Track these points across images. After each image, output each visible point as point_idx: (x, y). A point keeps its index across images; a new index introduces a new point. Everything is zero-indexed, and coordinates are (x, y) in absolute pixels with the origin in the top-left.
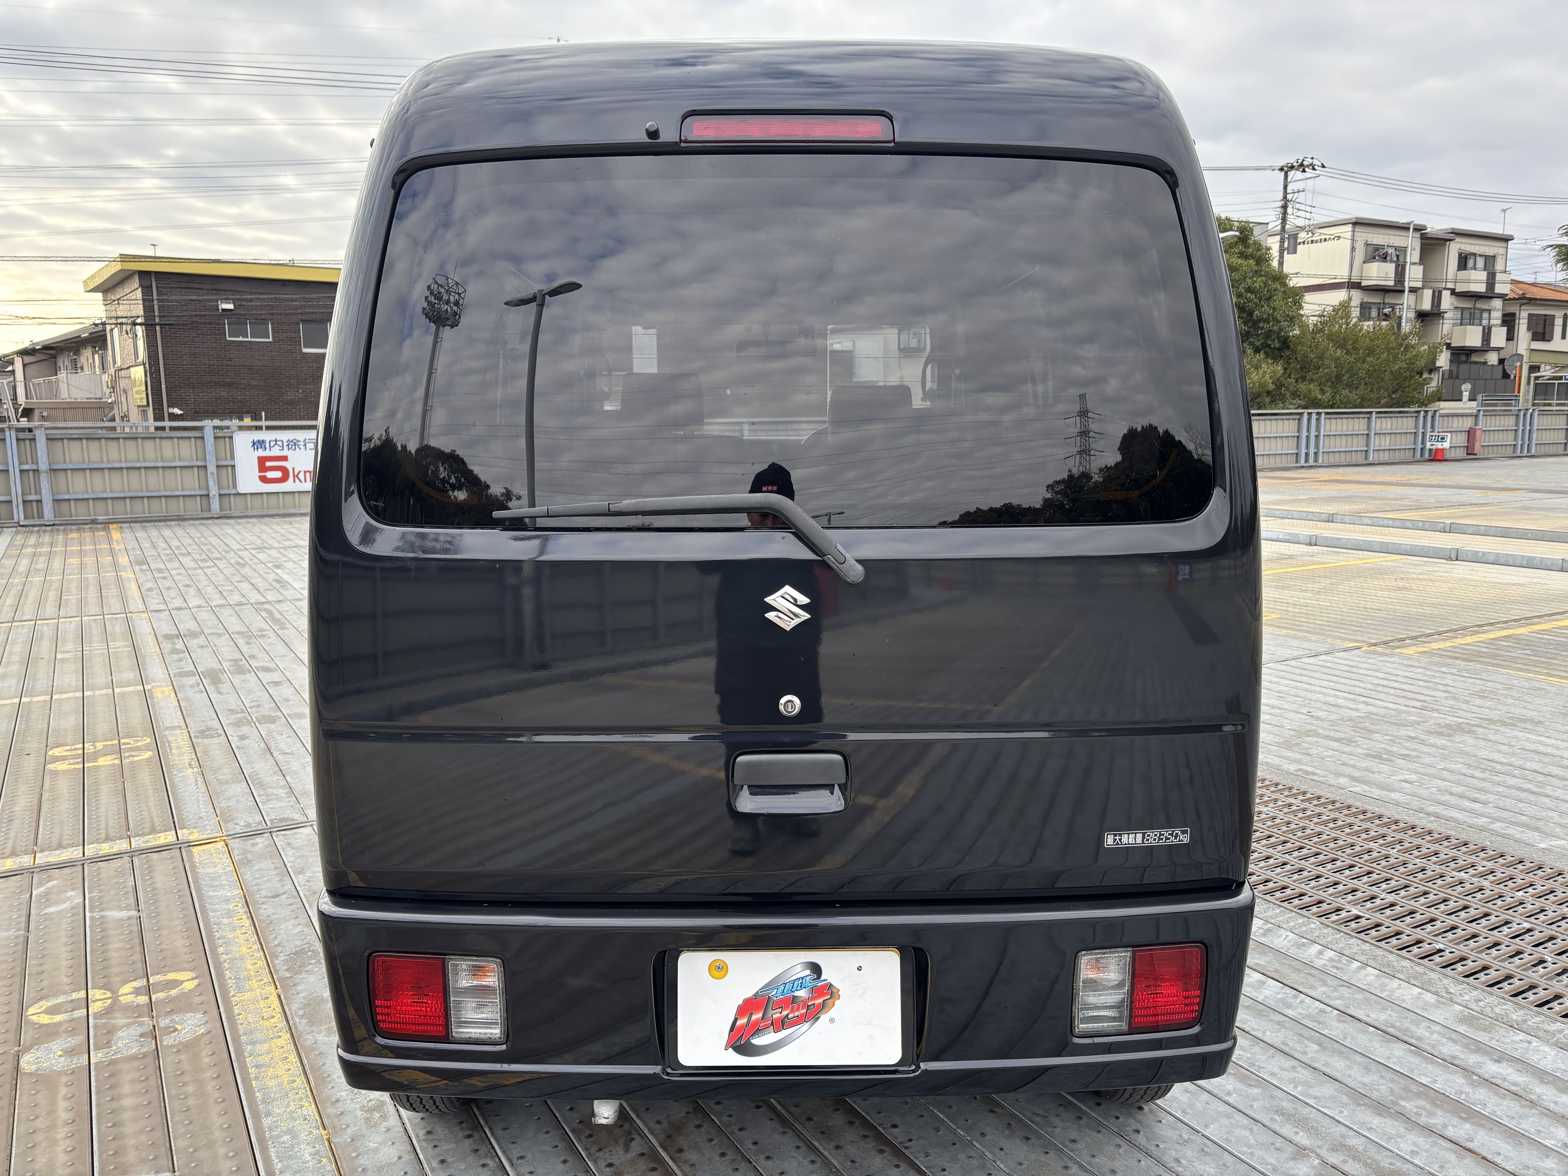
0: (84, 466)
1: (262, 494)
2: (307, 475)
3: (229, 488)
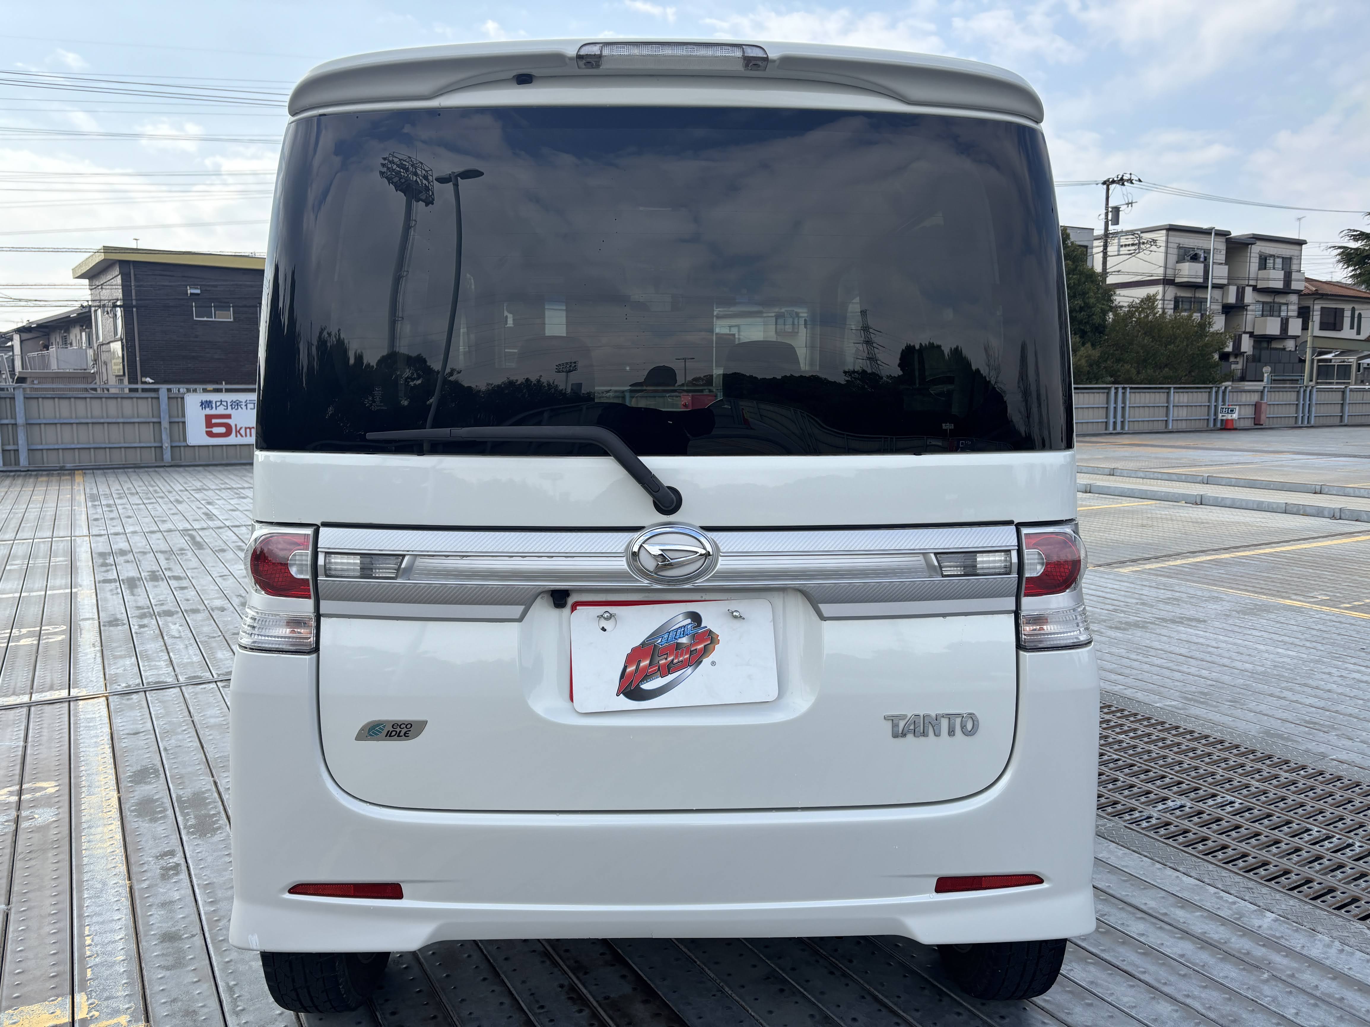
0: (56, 421)
1: (208, 446)
2: (248, 430)
3: (180, 441)
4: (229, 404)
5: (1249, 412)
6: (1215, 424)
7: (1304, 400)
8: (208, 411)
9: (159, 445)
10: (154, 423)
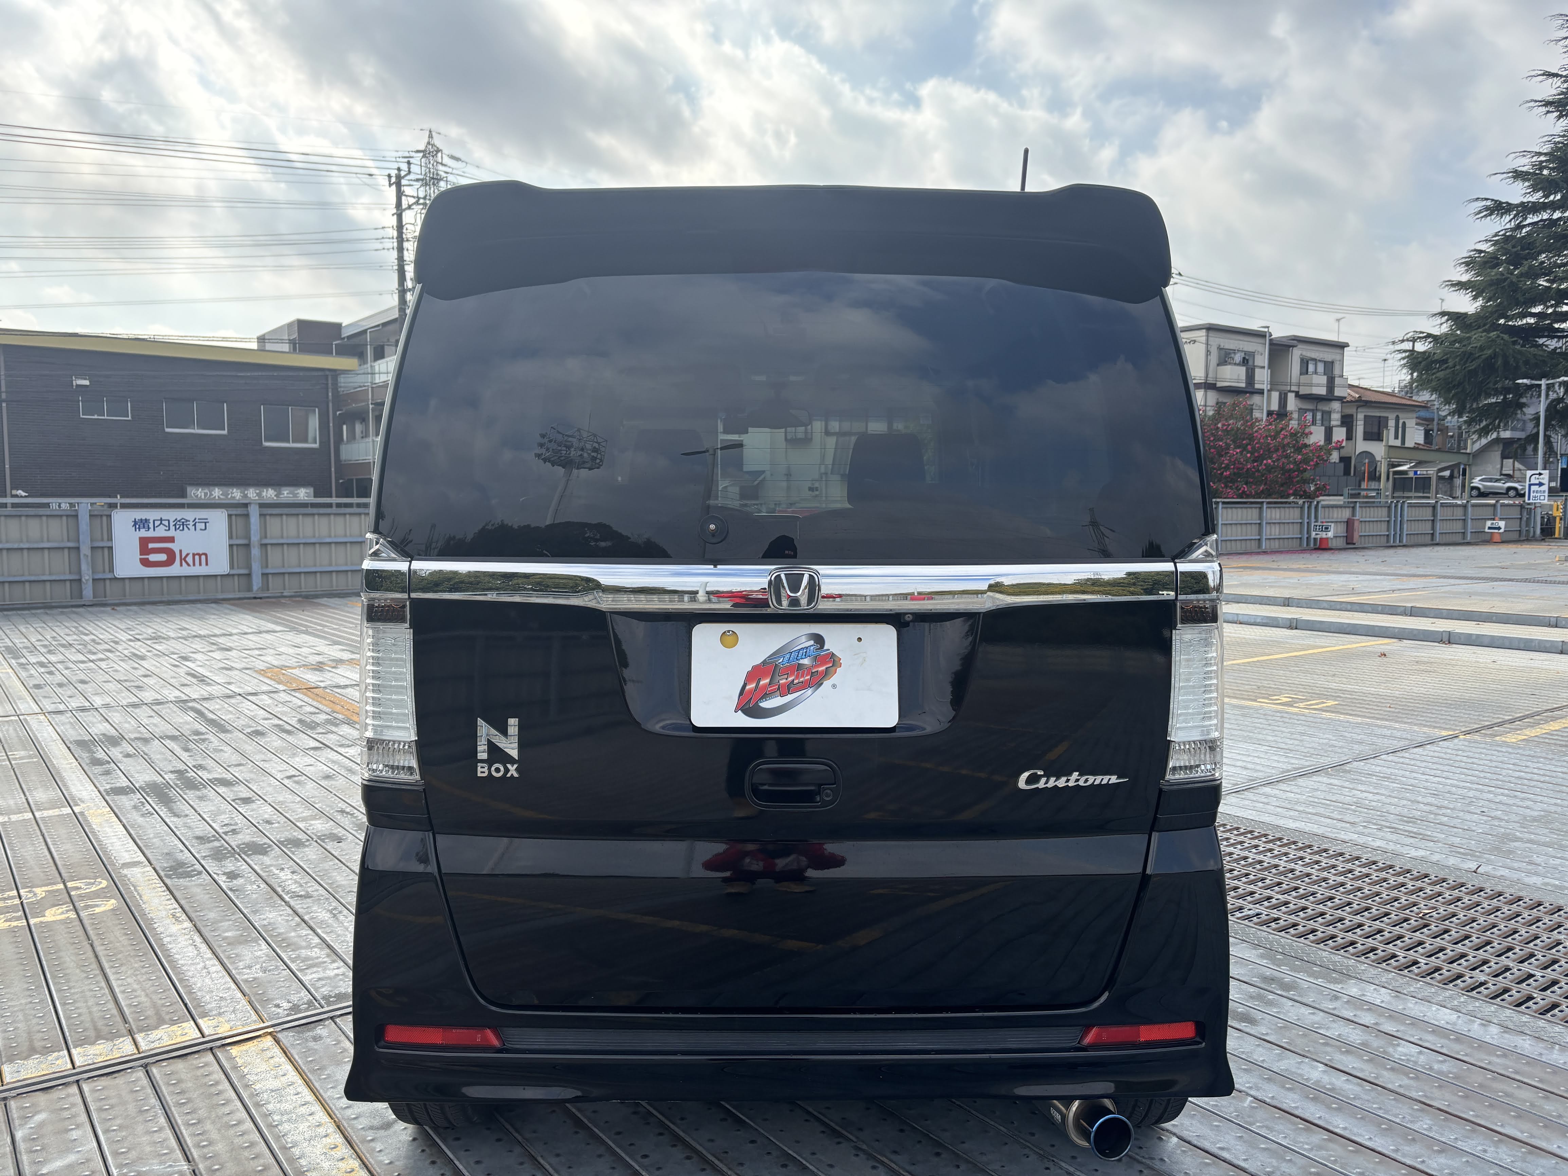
1: (143, 578)
2: (197, 557)
3: (104, 572)
4: (172, 524)
5: (1342, 530)
6: (1308, 544)
7: (1396, 517)
8: (143, 533)
9: (76, 577)
10: (69, 548)
